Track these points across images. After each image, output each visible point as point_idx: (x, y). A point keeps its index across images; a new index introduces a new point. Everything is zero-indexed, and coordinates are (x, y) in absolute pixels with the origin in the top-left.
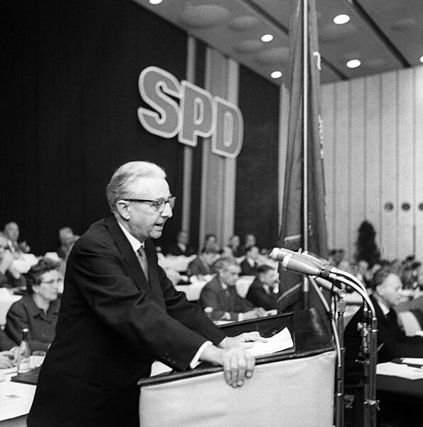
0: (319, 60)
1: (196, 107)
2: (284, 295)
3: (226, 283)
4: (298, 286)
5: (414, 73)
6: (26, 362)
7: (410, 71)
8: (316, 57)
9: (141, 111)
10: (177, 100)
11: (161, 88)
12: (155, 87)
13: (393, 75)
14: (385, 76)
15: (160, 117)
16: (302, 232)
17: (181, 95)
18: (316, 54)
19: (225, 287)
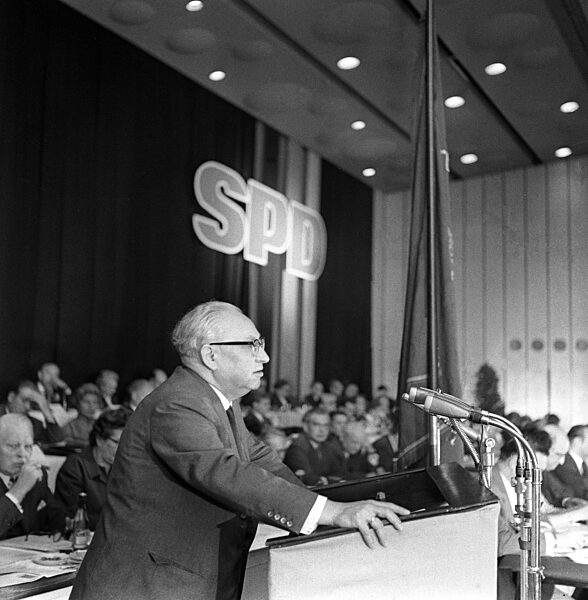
0: (447, 159)
1: (266, 214)
2: (406, 450)
3: (316, 442)
4: (423, 439)
5: (547, 173)
6: (83, 534)
7: (541, 169)
8: (444, 156)
9: (197, 219)
10: (243, 205)
11: (222, 189)
12: (214, 189)
13: (520, 173)
14: (509, 175)
15: (221, 226)
16: (429, 372)
17: (246, 199)
18: (444, 152)
19: (315, 446)
